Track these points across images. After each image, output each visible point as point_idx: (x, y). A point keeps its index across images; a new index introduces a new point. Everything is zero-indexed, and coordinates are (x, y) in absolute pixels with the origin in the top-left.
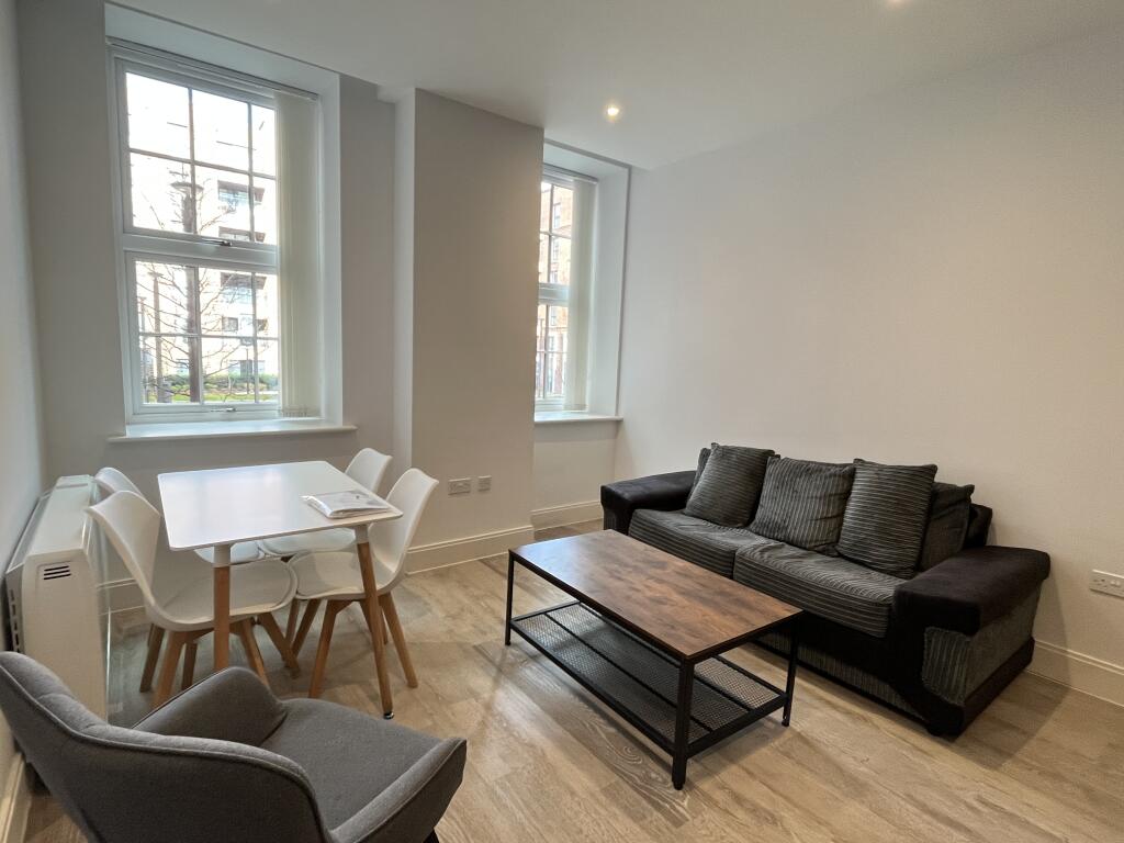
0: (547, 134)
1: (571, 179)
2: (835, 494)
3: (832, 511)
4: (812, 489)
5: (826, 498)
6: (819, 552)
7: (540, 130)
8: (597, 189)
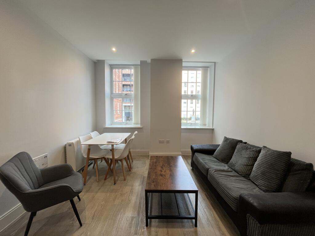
0: (183, 61)
1: (201, 69)
2: (252, 157)
3: (250, 163)
4: (246, 154)
5: (249, 158)
6: (243, 176)
7: (182, 60)
8: (209, 70)
